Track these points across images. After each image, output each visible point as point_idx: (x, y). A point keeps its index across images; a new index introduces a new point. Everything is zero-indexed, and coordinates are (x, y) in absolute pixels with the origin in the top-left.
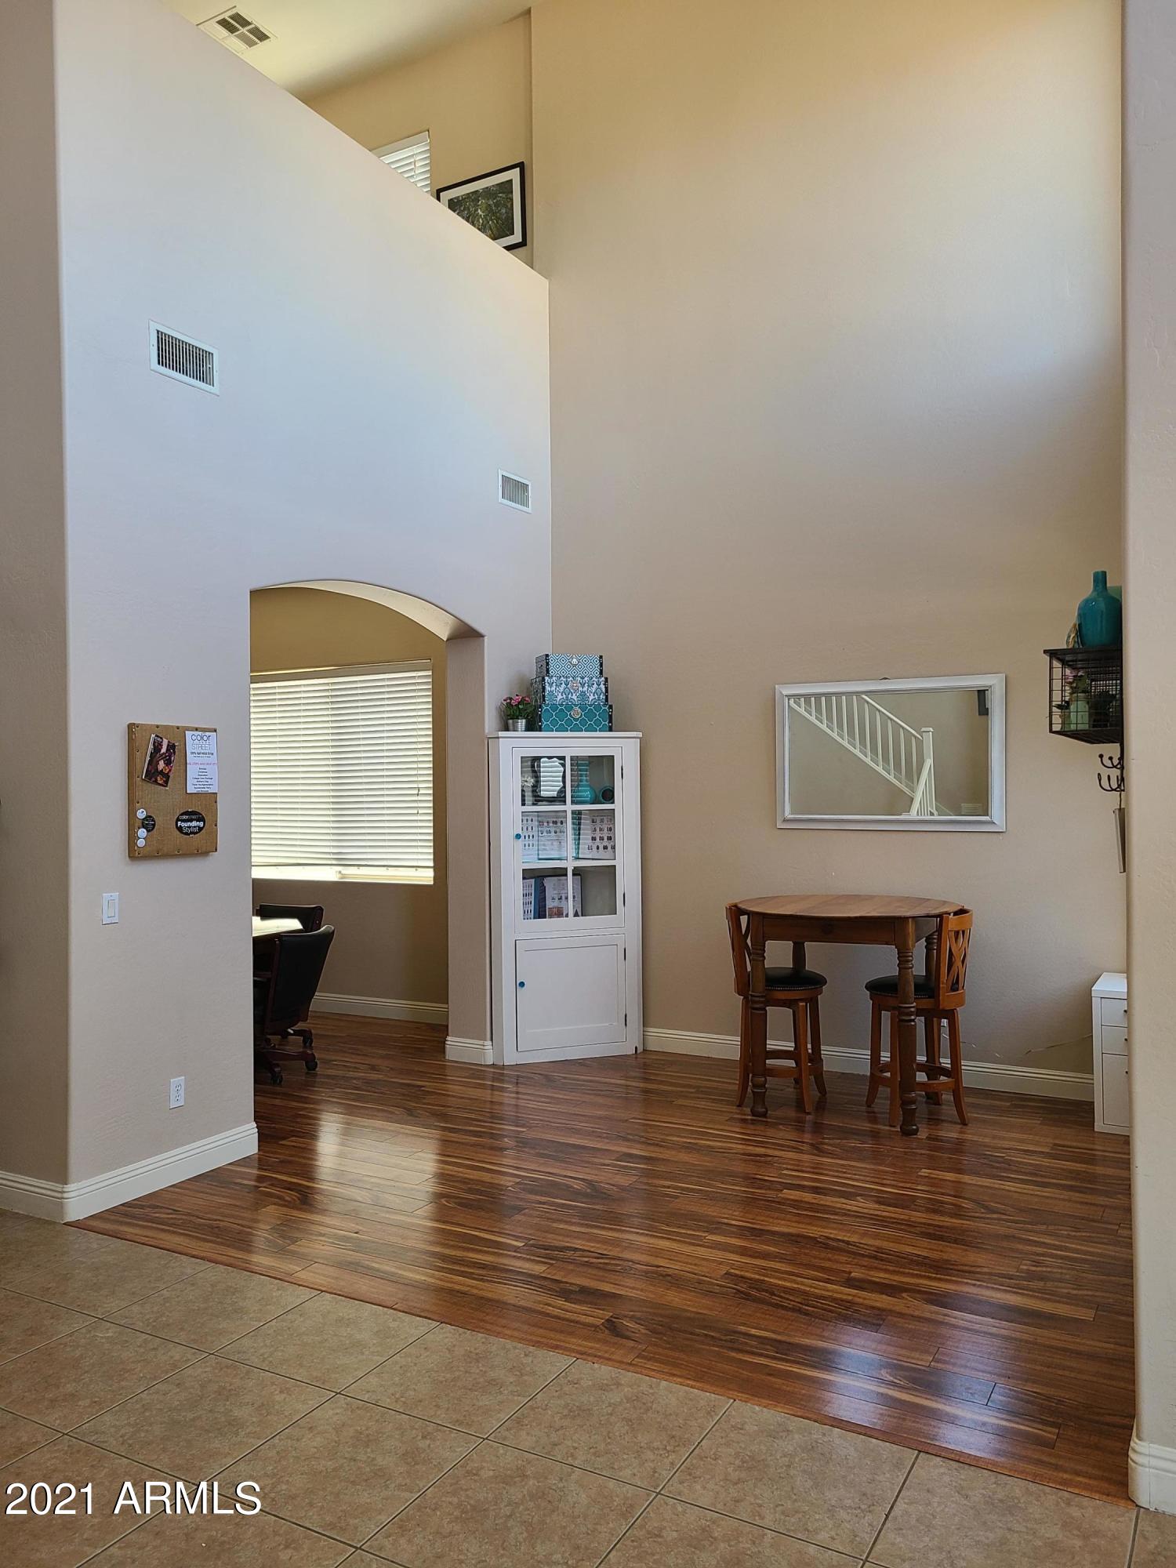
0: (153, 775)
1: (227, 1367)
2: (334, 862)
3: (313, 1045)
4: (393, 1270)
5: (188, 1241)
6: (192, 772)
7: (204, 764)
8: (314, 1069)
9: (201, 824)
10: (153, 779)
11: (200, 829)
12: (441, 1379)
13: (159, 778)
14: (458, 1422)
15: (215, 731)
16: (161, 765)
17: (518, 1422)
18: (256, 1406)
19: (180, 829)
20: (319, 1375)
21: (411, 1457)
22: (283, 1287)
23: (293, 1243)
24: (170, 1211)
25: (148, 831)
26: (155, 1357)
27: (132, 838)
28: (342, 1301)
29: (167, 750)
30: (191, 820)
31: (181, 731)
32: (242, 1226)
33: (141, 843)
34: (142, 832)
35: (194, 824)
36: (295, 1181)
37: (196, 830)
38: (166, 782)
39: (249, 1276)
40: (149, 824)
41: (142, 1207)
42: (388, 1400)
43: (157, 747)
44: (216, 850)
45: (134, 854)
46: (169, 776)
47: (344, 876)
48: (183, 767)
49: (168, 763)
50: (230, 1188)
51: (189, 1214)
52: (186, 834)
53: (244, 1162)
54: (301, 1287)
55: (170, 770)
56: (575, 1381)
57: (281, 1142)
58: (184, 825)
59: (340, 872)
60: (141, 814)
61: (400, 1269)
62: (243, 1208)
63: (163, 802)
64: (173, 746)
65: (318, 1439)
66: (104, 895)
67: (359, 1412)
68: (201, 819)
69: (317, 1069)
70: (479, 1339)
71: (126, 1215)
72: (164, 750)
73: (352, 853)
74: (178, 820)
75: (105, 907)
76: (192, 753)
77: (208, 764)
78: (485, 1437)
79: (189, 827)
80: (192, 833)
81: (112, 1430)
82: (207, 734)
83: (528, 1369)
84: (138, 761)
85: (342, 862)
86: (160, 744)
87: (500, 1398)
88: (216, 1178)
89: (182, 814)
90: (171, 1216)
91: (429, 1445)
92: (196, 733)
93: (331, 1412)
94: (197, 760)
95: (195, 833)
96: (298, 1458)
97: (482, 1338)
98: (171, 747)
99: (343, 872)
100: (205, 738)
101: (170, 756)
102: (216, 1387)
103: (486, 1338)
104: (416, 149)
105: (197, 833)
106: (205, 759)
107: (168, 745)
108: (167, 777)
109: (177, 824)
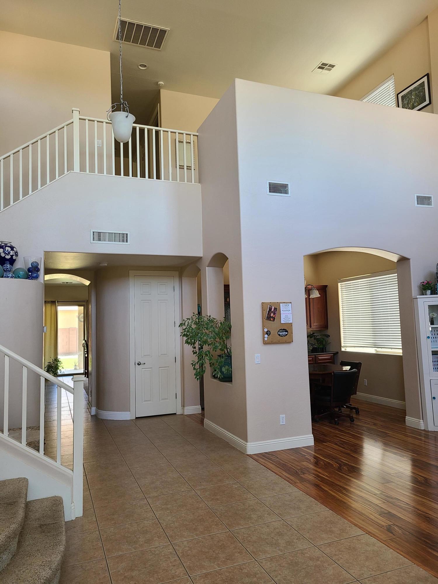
0: (269, 318)
1: (259, 503)
2: (373, 346)
3: (359, 413)
4: (327, 490)
5: (274, 467)
6: (282, 316)
7: (287, 314)
8: (353, 422)
9: (287, 333)
10: (269, 319)
11: (286, 335)
12: (316, 525)
13: (271, 319)
14: (311, 539)
15: (291, 303)
16: (272, 315)
17: (329, 545)
18: (258, 516)
19: (279, 335)
20: (281, 513)
21: (289, 543)
22: (290, 486)
23: (303, 474)
24: (276, 457)
25: (268, 335)
26: (243, 495)
27: (264, 337)
28: (304, 495)
29: (274, 310)
30: (283, 332)
31: (279, 304)
32: (292, 466)
33: (266, 339)
34: (266, 336)
35: (284, 333)
36: (318, 456)
37: (285, 335)
38: (274, 320)
39: (283, 481)
40: (268, 333)
41: (269, 454)
42: (295, 526)
43: (270, 309)
44: (293, 341)
45: (265, 343)
46: (275, 318)
47: (377, 351)
48: (280, 315)
49: (274, 314)
50: (297, 454)
51: (280, 459)
52: (281, 336)
53: (308, 447)
54: (295, 488)
55: (275, 316)
56: (359, 540)
57: (323, 443)
58: (280, 333)
59: (376, 350)
60: (266, 330)
61: (329, 490)
62: (296, 461)
63: (273, 326)
64: (276, 308)
65: (268, 530)
66: (256, 355)
67: (284, 526)
68: (287, 331)
69: (354, 422)
70: (338, 517)
71: (263, 456)
72: (273, 310)
73: (380, 343)
74: (278, 332)
75: (256, 359)
76: (283, 310)
77: (288, 314)
78: (315, 545)
79: (283, 334)
80: (283, 336)
81: (220, 510)
82: (288, 304)
83: (347, 531)
84: (264, 314)
85: (375, 346)
86: (271, 308)
87: (330, 536)
88: (296, 451)
89: (280, 330)
90: (275, 459)
91: (297, 542)
92: (284, 304)
93: (276, 524)
94: (284, 313)
95: (284, 336)
96: (259, 532)
97: (339, 517)
98: (275, 309)
99: (377, 350)
100: (287, 305)
101: (275, 312)
102: (252, 507)
103: (340, 518)
104: (390, 82)
105: (285, 336)
106: (287, 312)
107: (274, 309)
108: (274, 318)
109: (278, 333)
